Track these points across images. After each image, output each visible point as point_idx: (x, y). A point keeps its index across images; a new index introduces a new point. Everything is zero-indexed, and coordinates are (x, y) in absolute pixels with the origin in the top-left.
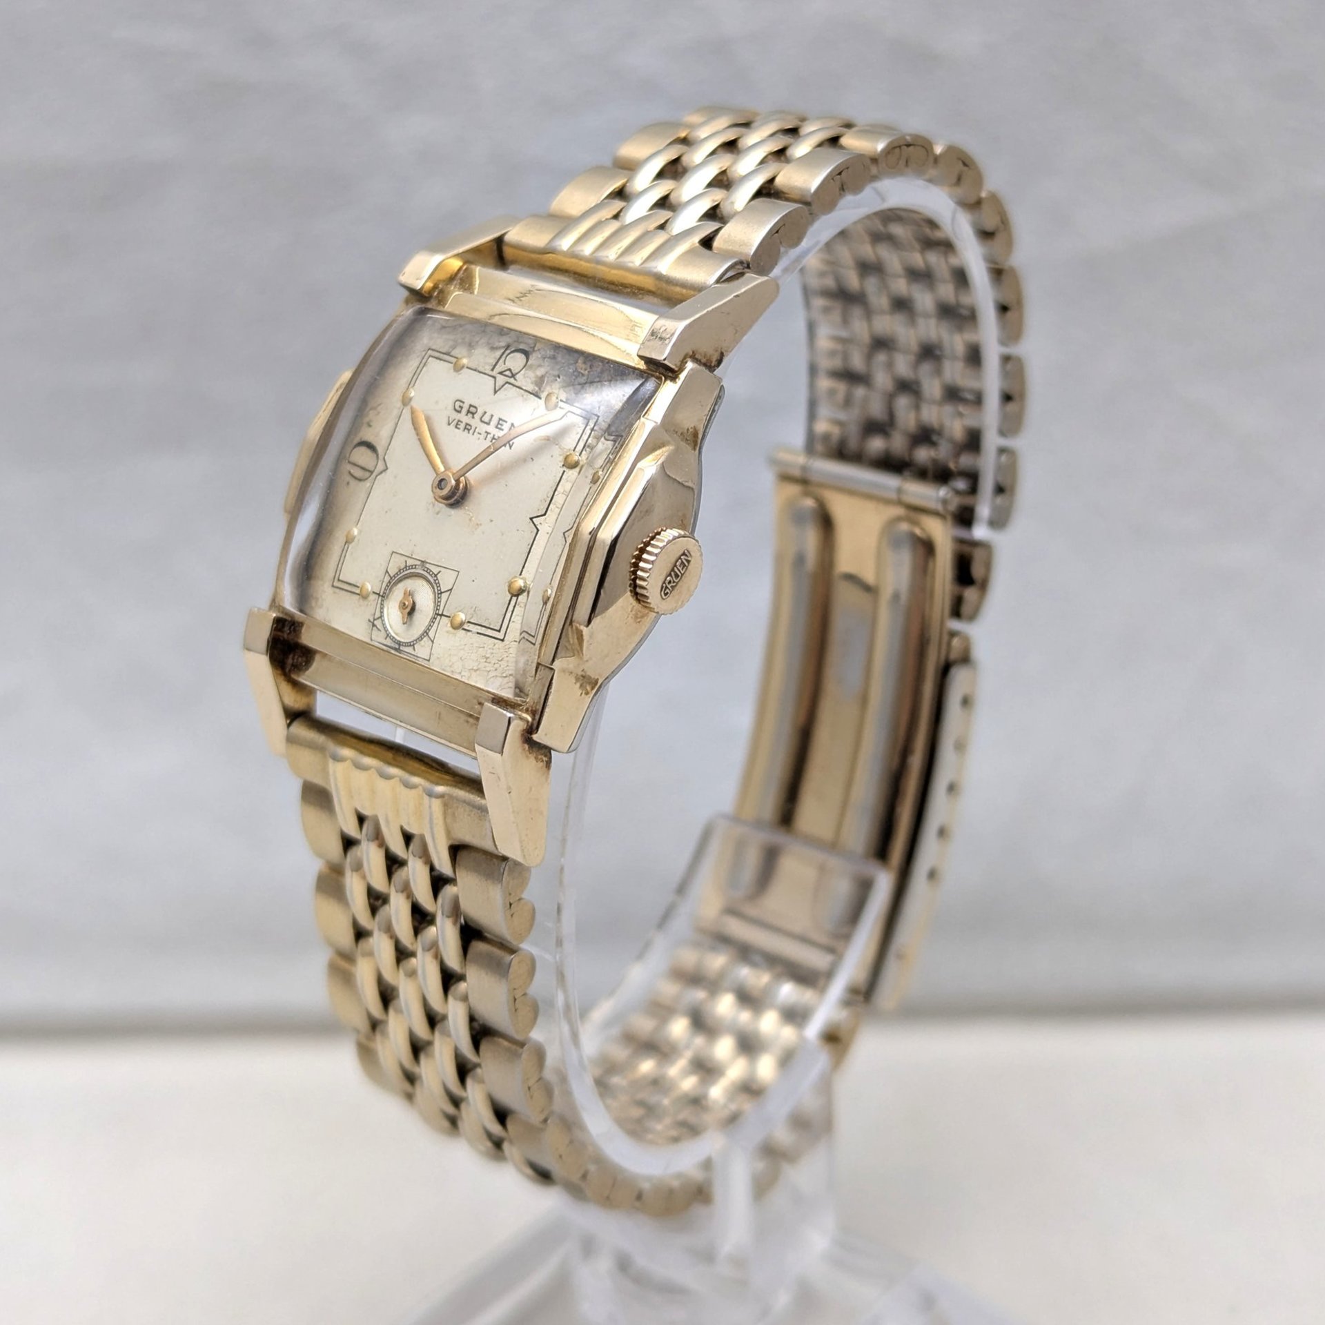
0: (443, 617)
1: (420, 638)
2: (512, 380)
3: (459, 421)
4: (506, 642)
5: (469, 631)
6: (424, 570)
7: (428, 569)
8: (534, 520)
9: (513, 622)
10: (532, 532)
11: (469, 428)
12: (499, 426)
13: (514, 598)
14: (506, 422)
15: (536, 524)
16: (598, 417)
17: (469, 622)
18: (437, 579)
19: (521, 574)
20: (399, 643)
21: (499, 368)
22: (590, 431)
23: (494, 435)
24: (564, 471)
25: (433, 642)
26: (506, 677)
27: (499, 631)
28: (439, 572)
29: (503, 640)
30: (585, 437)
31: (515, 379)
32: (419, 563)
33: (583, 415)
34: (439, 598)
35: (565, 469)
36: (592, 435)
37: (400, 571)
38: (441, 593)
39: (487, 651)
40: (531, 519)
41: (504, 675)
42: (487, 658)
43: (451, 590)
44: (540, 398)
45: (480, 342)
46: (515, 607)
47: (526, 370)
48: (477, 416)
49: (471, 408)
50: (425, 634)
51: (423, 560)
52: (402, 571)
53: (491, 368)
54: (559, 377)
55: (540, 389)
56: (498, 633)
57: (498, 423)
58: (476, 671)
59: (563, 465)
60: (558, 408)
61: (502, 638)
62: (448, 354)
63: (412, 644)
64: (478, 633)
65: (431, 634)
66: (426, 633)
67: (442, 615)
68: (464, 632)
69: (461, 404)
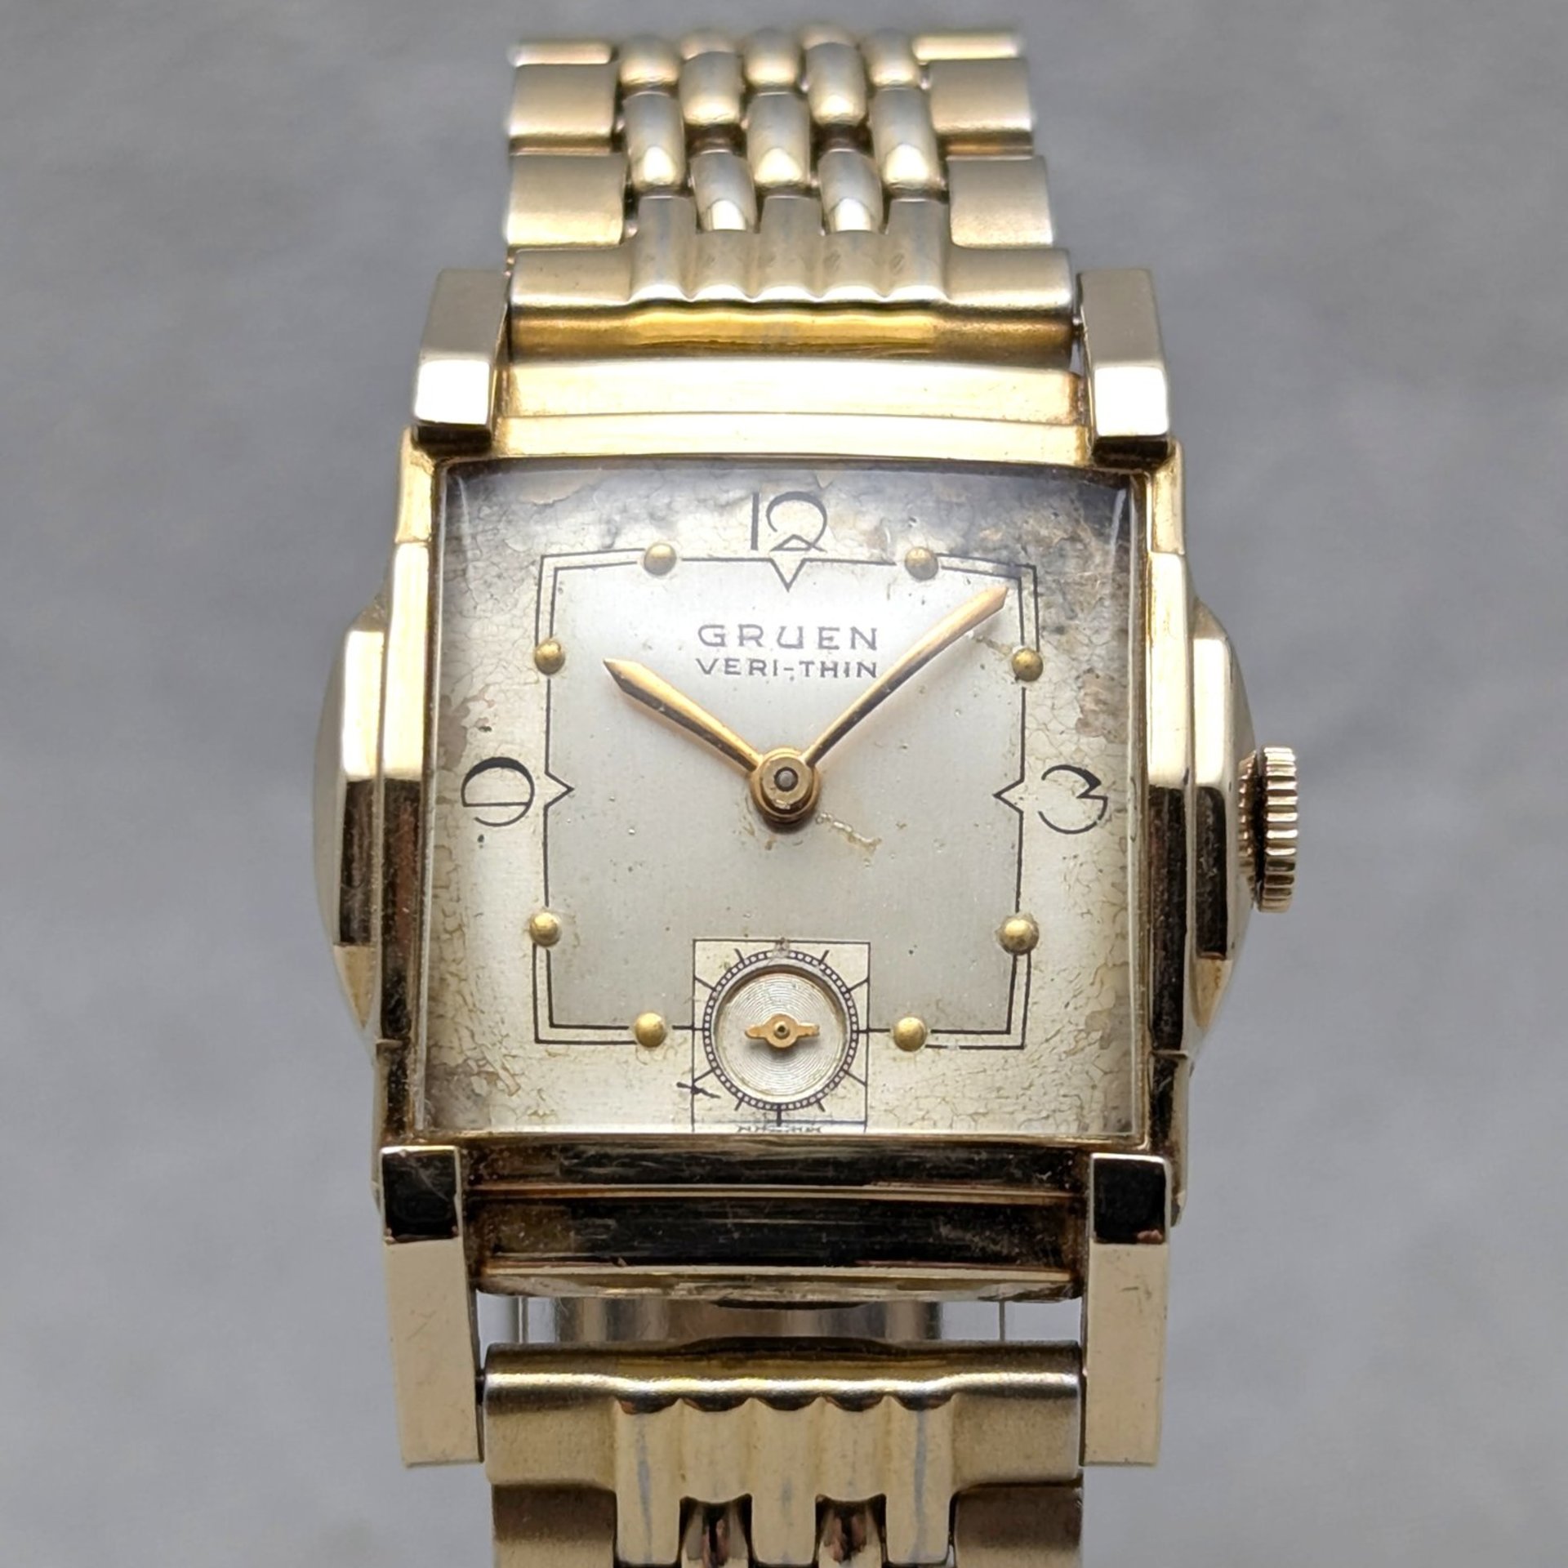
0: (871, 1034)
1: (834, 1083)
2: (813, 553)
3: (727, 660)
4: (1029, 1048)
5: (940, 1047)
6: (789, 957)
7: (797, 953)
8: (1005, 795)
9: (1035, 1003)
10: (1010, 819)
11: (761, 665)
12: (826, 643)
13: (1023, 959)
14: (837, 629)
15: (1013, 801)
16: (1034, 568)
17: (934, 1031)
18: (827, 967)
19: (1017, 910)
20: (778, 1108)
21: (768, 540)
22: (1032, 600)
23: (823, 663)
24: (1024, 690)
25: (865, 1084)
26: (1047, 1117)
27: (1008, 1031)
28: (826, 953)
29: (1021, 1047)
30: (1030, 612)
31: (821, 550)
32: (772, 946)
33: (1003, 572)
34: (847, 1000)
35: (1022, 684)
36: (1040, 605)
37: (730, 970)
38: (849, 991)
39: (993, 1076)
40: (998, 796)
41: (1044, 1114)
42: (999, 1089)
43: (867, 980)
44: (894, 564)
45: (677, 506)
46: (1029, 973)
47: (833, 528)
48: (769, 640)
49: (745, 631)
50: (841, 1074)
51: (779, 938)
52: (735, 970)
53: (749, 543)
54: (914, 521)
55: (884, 550)
56: (1006, 1036)
57: (821, 639)
58: (984, 1115)
59: (1017, 678)
60: (941, 572)
61: (1019, 1043)
62: (608, 549)
63: (813, 1100)
64: (962, 1048)
65: (857, 1068)
66: (844, 1070)
67: (868, 1031)
68: (930, 1050)
69: (718, 631)
